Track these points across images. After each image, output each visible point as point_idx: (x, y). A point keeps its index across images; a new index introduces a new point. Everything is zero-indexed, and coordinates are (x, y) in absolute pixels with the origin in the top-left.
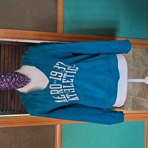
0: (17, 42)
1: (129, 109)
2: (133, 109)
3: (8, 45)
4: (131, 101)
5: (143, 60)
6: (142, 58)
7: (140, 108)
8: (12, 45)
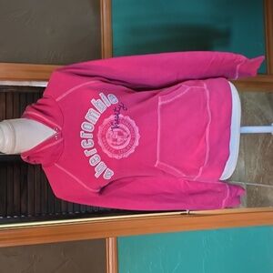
3: (13, 93)
5: (263, 113)
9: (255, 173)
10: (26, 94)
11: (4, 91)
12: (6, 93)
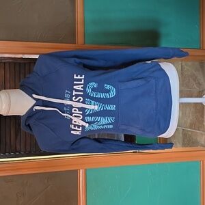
0: (22, 58)
1: (178, 145)
2: (184, 145)
3: (10, 63)
4: (181, 135)
5: (196, 78)
6: (194, 74)
7: (193, 143)
8: (15, 63)
9: (189, 121)
10: (20, 63)
11: (3, 61)
12: (5, 63)
